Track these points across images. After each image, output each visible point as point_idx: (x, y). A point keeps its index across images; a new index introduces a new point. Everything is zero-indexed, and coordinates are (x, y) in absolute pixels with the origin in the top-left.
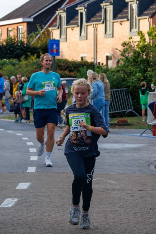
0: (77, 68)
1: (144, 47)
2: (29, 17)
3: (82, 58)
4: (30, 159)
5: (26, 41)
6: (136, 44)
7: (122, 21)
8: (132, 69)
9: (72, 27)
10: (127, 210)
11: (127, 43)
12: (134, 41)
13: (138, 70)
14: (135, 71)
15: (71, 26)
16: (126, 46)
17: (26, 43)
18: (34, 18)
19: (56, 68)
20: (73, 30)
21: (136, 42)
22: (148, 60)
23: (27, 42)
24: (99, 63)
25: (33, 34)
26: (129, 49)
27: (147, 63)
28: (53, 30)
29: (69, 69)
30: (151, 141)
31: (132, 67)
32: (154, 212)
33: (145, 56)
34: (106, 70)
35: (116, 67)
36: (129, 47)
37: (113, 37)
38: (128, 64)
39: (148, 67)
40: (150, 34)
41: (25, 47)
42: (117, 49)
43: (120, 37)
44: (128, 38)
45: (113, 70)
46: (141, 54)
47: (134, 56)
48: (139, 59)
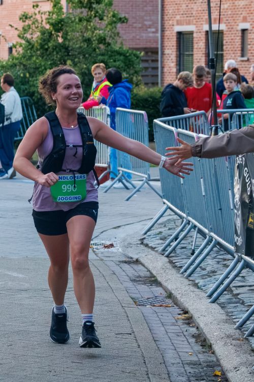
1: (59, 23)
6: (44, 17)
8: (37, 61)
11: (30, 15)
12: (41, 12)
13: (49, 63)
14: (44, 65)
16: (27, 21)
21: (45, 13)
22: (67, 45)
26: (34, 26)
27: (65, 52)
31: (37, 59)
33: (61, 38)
35: (9, 59)
36: (33, 23)
37: (2, 3)
38: (30, 53)
39: (66, 58)
42: (11, 26)
43: (15, 3)
44: (31, 6)
45: (4, 63)
46: (55, 35)
47: (42, 38)
48: (50, 45)
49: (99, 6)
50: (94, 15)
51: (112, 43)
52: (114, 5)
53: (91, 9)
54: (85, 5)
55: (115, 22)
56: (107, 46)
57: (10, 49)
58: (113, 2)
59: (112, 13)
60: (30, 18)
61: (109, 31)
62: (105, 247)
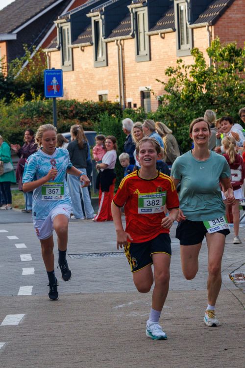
0: (94, 114)
1: (202, 75)
2: (10, 33)
3: (101, 97)
4: (22, 273)
5: (6, 73)
6: (189, 70)
7: (164, 33)
8: (183, 111)
9: (81, 47)
10: (186, 354)
11: (175, 69)
12: (185, 66)
13: (195, 113)
14: (190, 115)
15: (80, 45)
16: (172, 75)
17: (6, 76)
18: (18, 34)
19: (59, 116)
20: (83, 51)
21: (189, 67)
22: (210, 96)
23: (8, 75)
24: (130, 103)
25: (17, 60)
26: (179, 79)
27: (208, 102)
28: (50, 52)
29: (79, 116)
32: (232, 354)
33: (205, 89)
34: (141, 117)
35: (157, 111)
36: (178, 76)
37: (150, 60)
38: (177, 104)
40: (211, 53)
41: (4, 83)
42: (157, 80)
43: (163, 59)
45: (153, 115)
46: (199, 87)
47: (187, 90)
48: (195, 96)
49: (239, 58)
50: (234, 67)
53: (231, 61)
54: (225, 58)
57: (161, 101)
60: (175, 72)
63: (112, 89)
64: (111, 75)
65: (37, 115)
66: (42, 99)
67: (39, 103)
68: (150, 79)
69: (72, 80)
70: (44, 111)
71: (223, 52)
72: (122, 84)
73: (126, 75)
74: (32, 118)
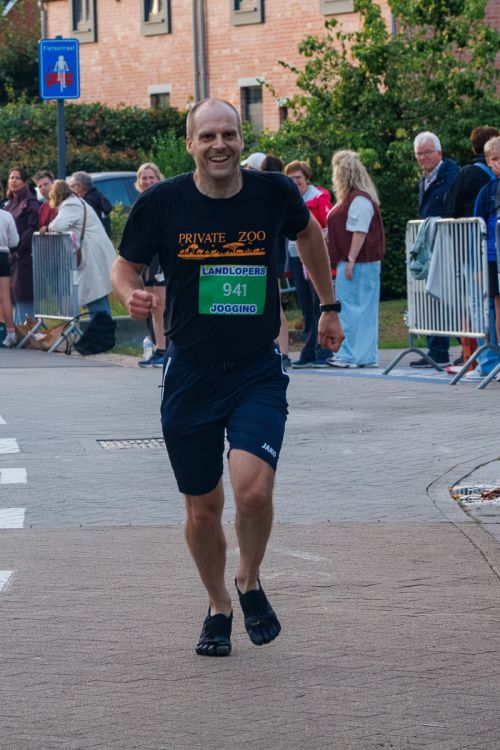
0: (140, 136)
1: (378, 55)
6: (349, 44)
8: (338, 132)
11: (320, 41)
12: (343, 34)
13: (362, 135)
16: (315, 54)
19: (65, 138)
21: (350, 36)
22: (396, 100)
26: (328, 63)
27: (391, 113)
28: (47, 2)
29: (109, 139)
30: (425, 396)
33: (383, 85)
35: (281, 130)
36: (327, 57)
37: (263, 21)
38: (324, 117)
39: (395, 124)
40: (398, 8)
42: (283, 64)
43: (291, 19)
44: (323, 23)
45: (272, 138)
46: (371, 80)
47: (345, 86)
48: (362, 99)
49: (457, 19)
50: (447, 37)
51: (486, 92)
52: (487, 16)
53: (441, 26)
54: (429, 18)
55: (491, 50)
56: (477, 99)
57: (284, 110)
58: (486, 11)
59: (483, 32)
60: (320, 48)
61: (478, 69)
62: (484, 497)
63: (179, 81)
64: (178, 53)
65: (18, 136)
66: (28, 102)
67: (24, 111)
68: (261, 62)
69: (93, 61)
70: (34, 128)
71: (424, 6)
72: (202, 72)
73: (210, 52)
74: (6, 142)
